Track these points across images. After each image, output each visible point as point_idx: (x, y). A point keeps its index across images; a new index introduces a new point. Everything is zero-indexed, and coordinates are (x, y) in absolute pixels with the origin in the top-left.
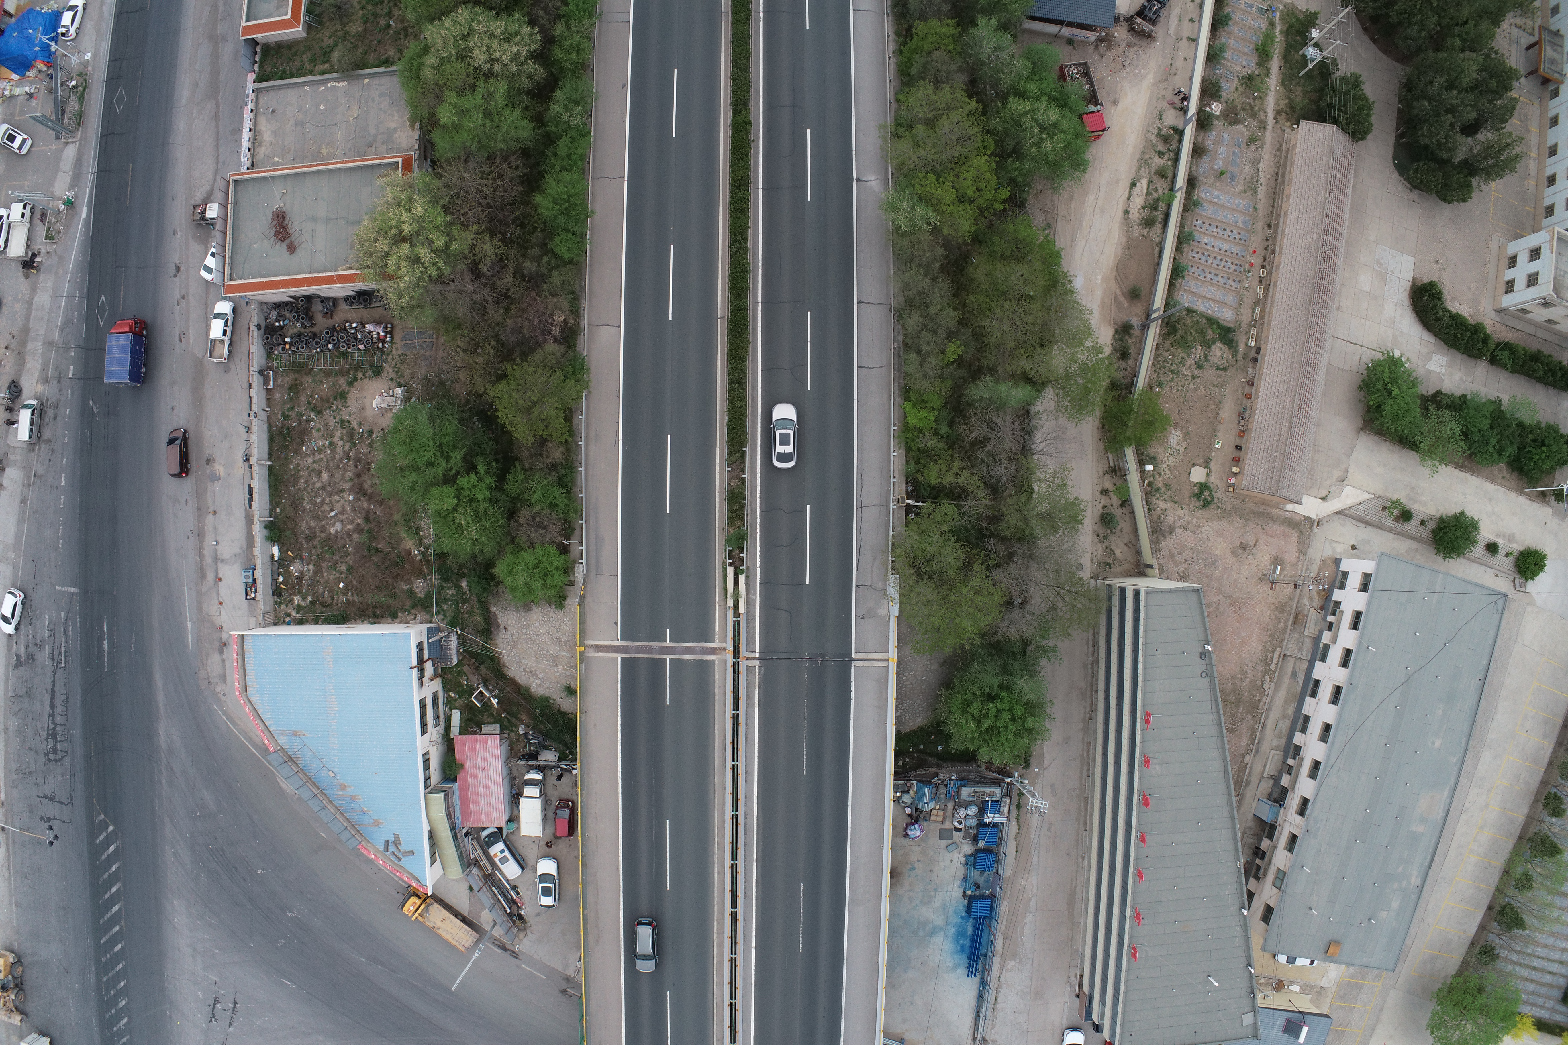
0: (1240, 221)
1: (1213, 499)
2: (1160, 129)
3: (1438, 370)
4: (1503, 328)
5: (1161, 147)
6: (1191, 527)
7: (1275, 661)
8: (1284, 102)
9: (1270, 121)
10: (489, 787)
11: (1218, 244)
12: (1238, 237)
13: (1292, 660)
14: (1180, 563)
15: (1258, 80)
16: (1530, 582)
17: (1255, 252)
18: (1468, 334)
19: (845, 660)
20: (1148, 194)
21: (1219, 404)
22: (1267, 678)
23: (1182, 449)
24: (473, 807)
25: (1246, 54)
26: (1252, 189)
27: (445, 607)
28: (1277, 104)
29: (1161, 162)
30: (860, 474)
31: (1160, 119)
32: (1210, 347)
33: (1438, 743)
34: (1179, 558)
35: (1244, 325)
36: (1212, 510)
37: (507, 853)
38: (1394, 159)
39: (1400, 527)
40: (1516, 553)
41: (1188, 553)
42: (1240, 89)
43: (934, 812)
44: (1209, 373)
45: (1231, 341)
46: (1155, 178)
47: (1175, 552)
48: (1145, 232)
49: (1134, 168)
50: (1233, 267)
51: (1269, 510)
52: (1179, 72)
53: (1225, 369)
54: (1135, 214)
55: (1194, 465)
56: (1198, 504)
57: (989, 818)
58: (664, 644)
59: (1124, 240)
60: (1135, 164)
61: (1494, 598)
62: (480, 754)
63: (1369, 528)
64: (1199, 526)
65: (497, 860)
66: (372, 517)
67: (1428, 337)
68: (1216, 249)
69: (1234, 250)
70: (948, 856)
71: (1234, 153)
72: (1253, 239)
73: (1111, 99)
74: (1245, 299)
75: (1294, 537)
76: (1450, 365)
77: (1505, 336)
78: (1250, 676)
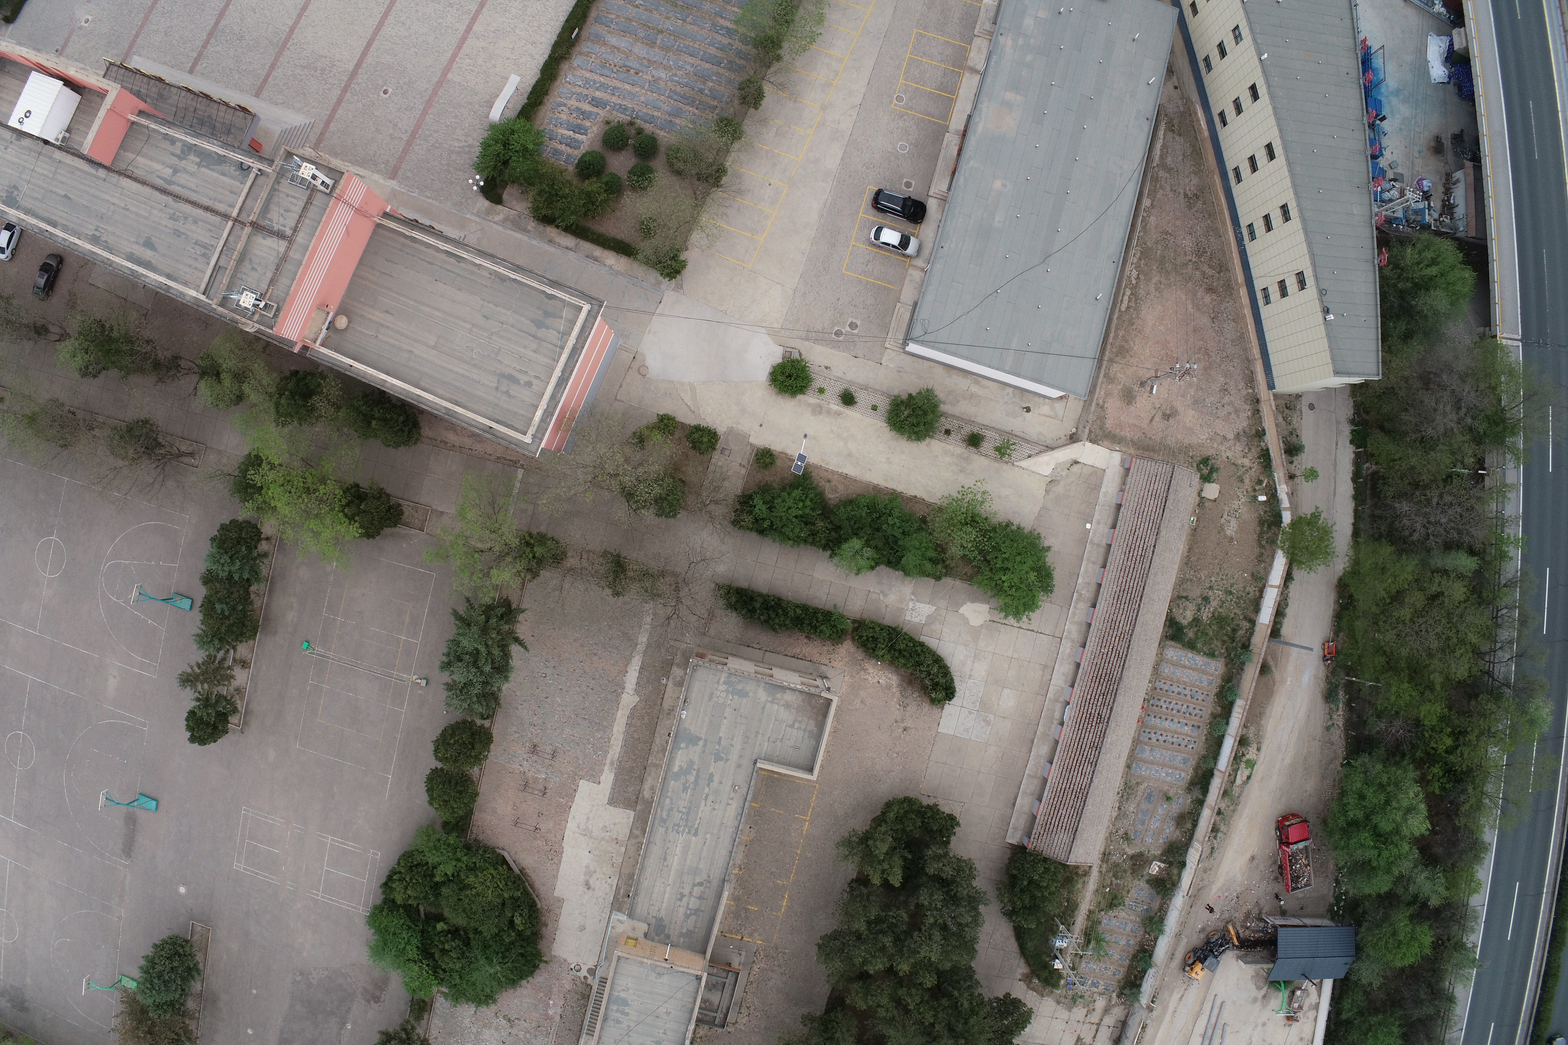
0: (1148, 753)
1: (1198, 466)
3: (918, 605)
6: (1219, 439)
8: (1078, 885)
11: (1174, 726)
15: (1103, 906)
19: (1525, 341)
23: (1225, 516)
25: (1110, 932)
28: (1085, 884)
32: (1194, 620)
36: (1199, 455)
42: (1124, 893)
44: (1195, 592)
45: (1170, 626)
49: (1244, 795)
50: (1162, 703)
51: (1138, 452)
55: (1215, 500)
56: (1213, 461)
59: (1263, 722)
60: (1241, 801)
61: (927, 338)
67: (930, 641)
68: (1176, 720)
69: (1158, 721)
70: (1394, 158)
73: (1256, 862)
75: (1109, 424)
76: (901, 610)
77: (812, 649)
78: (1152, 287)
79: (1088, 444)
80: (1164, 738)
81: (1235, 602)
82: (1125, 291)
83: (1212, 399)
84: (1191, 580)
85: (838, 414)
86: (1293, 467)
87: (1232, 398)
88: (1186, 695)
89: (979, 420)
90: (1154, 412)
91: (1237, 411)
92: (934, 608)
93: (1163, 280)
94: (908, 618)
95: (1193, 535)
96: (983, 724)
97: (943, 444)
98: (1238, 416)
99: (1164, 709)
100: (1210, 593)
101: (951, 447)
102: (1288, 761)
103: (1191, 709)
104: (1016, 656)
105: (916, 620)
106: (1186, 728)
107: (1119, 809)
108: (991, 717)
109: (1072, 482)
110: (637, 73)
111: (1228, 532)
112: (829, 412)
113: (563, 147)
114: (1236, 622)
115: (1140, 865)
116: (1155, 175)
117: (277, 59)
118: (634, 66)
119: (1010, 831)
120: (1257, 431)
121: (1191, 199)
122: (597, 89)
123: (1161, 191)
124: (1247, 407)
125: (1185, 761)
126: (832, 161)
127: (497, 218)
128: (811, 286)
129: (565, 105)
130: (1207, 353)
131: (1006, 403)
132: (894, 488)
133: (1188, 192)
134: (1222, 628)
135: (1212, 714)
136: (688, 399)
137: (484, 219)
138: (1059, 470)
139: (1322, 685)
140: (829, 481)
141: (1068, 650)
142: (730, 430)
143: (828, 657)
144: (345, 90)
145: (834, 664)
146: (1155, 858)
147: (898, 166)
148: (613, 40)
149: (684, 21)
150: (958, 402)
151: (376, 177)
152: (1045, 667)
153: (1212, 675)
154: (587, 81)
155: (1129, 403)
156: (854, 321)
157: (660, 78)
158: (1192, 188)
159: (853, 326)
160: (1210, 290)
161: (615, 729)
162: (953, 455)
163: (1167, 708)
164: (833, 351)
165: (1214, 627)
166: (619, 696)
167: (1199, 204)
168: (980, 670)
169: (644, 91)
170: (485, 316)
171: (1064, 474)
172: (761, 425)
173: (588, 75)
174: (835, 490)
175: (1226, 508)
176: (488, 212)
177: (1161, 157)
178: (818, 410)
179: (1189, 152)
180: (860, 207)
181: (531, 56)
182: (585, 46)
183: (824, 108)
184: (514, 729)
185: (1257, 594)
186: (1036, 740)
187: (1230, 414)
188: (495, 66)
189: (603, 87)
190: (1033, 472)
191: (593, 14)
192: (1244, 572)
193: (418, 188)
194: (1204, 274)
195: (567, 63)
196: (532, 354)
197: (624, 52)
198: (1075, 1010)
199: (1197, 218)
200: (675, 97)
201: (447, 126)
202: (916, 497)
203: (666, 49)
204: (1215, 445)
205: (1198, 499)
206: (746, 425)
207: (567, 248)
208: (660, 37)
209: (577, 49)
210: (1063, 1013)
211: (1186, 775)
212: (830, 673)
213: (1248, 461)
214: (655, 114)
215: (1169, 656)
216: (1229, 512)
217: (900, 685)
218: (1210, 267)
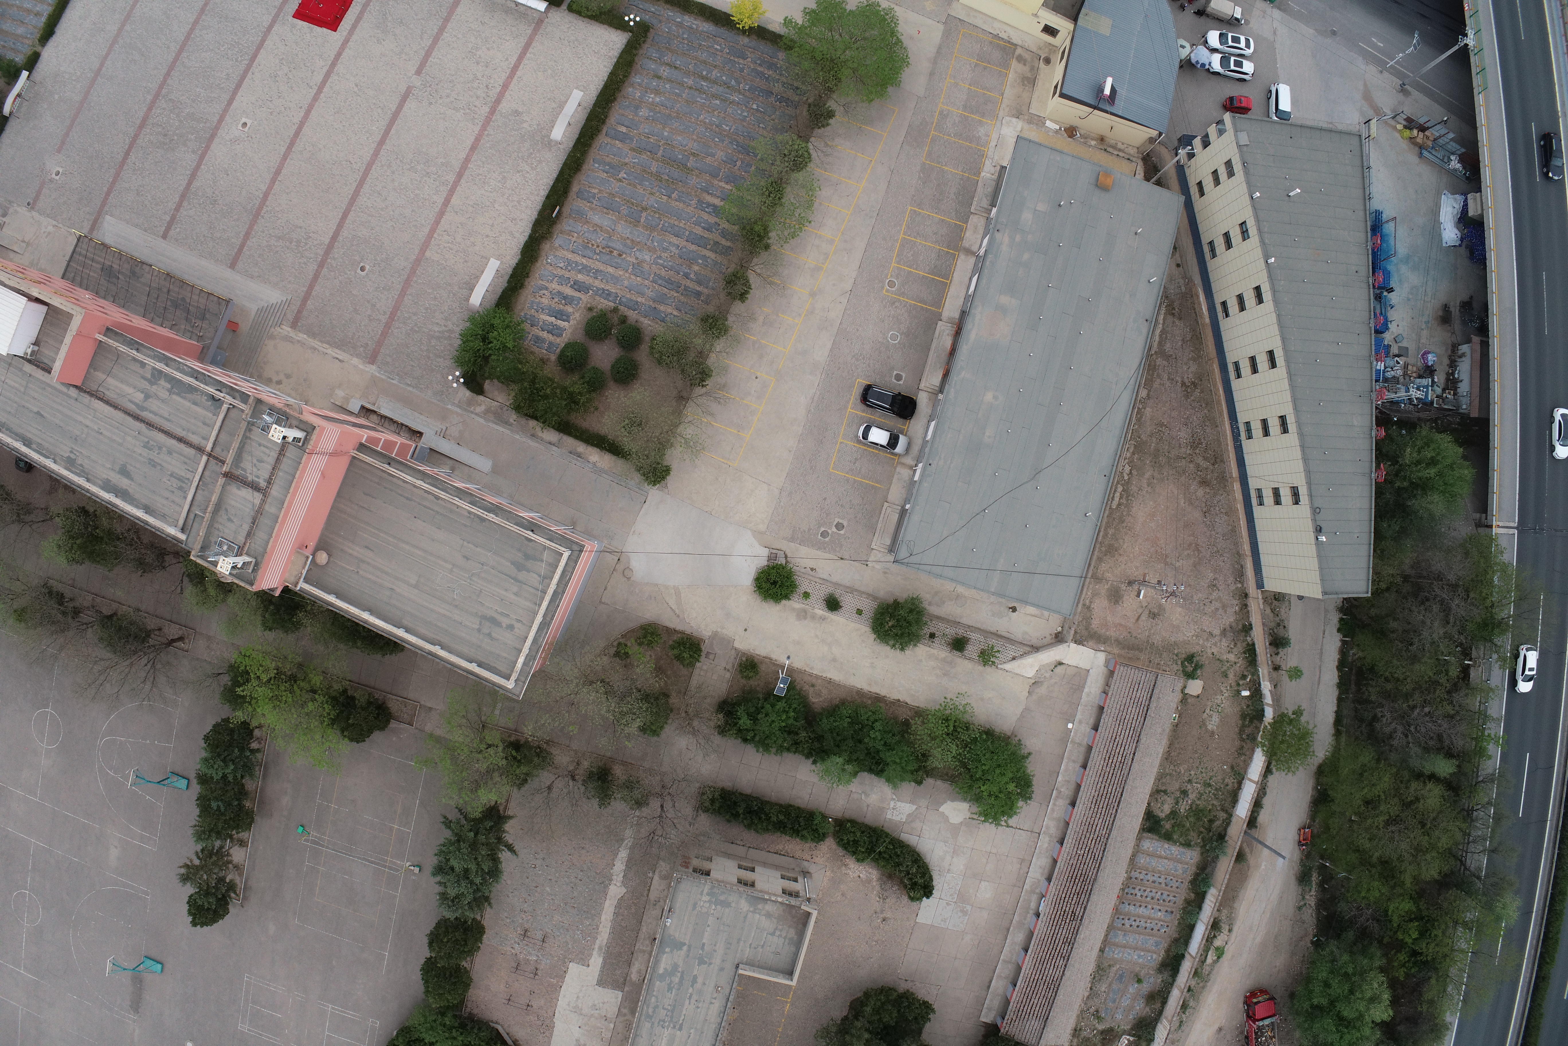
1: (1182, 663)
6: (1205, 636)
23: (1208, 711)
32: (1172, 812)
34: (1218, 605)
36: (1184, 652)
39: (961, 632)
41: (1209, 609)
44: (1174, 786)
49: (1214, 972)
50: (1136, 891)
54: (1225, 930)
55: (1198, 697)
56: (1198, 658)
64: (1197, 636)
68: (1150, 907)
69: (1132, 908)
76: (882, 810)
77: (795, 846)
78: (1144, 483)
79: (1073, 646)
80: (1137, 923)
81: (1213, 794)
82: (1116, 488)
83: (1200, 595)
84: (1170, 775)
85: (823, 619)
86: (1278, 658)
87: (1221, 594)
88: (1160, 883)
89: (964, 620)
90: (1140, 611)
91: (1224, 607)
92: (915, 807)
93: (1156, 474)
94: (889, 816)
95: (1174, 731)
96: (960, 914)
97: (928, 649)
98: (1225, 612)
99: (1138, 897)
100: (1189, 787)
101: (935, 652)
102: (1258, 940)
103: (1165, 896)
104: (994, 851)
105: (898, 819)
106: (1160, 914)
107: (1091, 989)
108: (969, 908)
109: (1056, 683)
110: (620, 255)
111: (1210, 727)
112: (813, 617)
113: (545, 335)
114: (1213, 814)
115: (1110, 1039)
116: (1153, 363)
117: (251, 227)
118: (618, 247)
119: (984, 1011)
120: (1244, 626)
121: (1189, 388)
122: (580, 272)
123: (1158, 380)
124: (1235, 602)
125: (1157, 944)
126: (821, 353)
127: (480, 409)
128: (798, 485)
129: (547, 289)
130: (1197, 549)
131: (992, 603)
132: (878, 692)
133: (1186, 381)
134: (1199, 819)
135: (1186, 900)
136: (672, 603)
137: (466, 410)
138: (1043, 671)
139: (1296, 868)
140: (813, 686)
141: (1046, 845)
142: (715, 635)
143: (810, 853)
144: (321, 265)
145: (816, 859)
146: (1124, 1032)
147: (889, 358)
148: (596, 219)
149: (670, 197)
150: (944, 602)
151: (355, 361)
152: (1023, 860)
153: (1187, 864)
154: (569, 262)
155: (1116, 602)
156: (841, 521)
157: (644, 261)
158: (1191, 376)
159: (839, 526)
160: (1204, 483)
161: (603, 917)
162: (937, 659)
163: (1141, 896)
164: (819, 553)
165: (1192, 819)
166: (606, 887)
167: (1197, 393)
168: (959, 864)
169: (627, 275)
170: (465, 557)
171: (1048, 675)
172: (746, 630)
173: (570, 256)
174: (819, 695)
175: (1209, 703)
176: (470, 403)
177: (1160, 343)
178: (802, 615)
179: (1188, 337)
180: (848, 402)
181: (511, 234)
182: (566, 225)
183: (813, 294)
184: (506, 914)
185: (1236, 786)
186: (1011, 928)
187: (1217, 609)
188: (474, 244)
189: (585, 269)
190: (1017, 674)
191: (575, 188)
192: (1224, 765)
193: (398, 375)
194: (1198, 466)
195: (548, 242)
196: (513, 597)
197: (607, 232)
199: (1194, 408)
200: (660, 282)
201: (426, 309)
202: (899, 700)
203: (651, 228)
204: (1201, 642)
205: (1180, 696)
206: (731, 630)
207: (550, 443)
208: (644, 214)
209: (558, 227)
211: (1157, 957)
212: (812, 868)
213: (1234, 657)
214: (639, 300)
215: (1145, 847)
216: (1212, 707)
217: (879, 879)
218: (1205, 459)
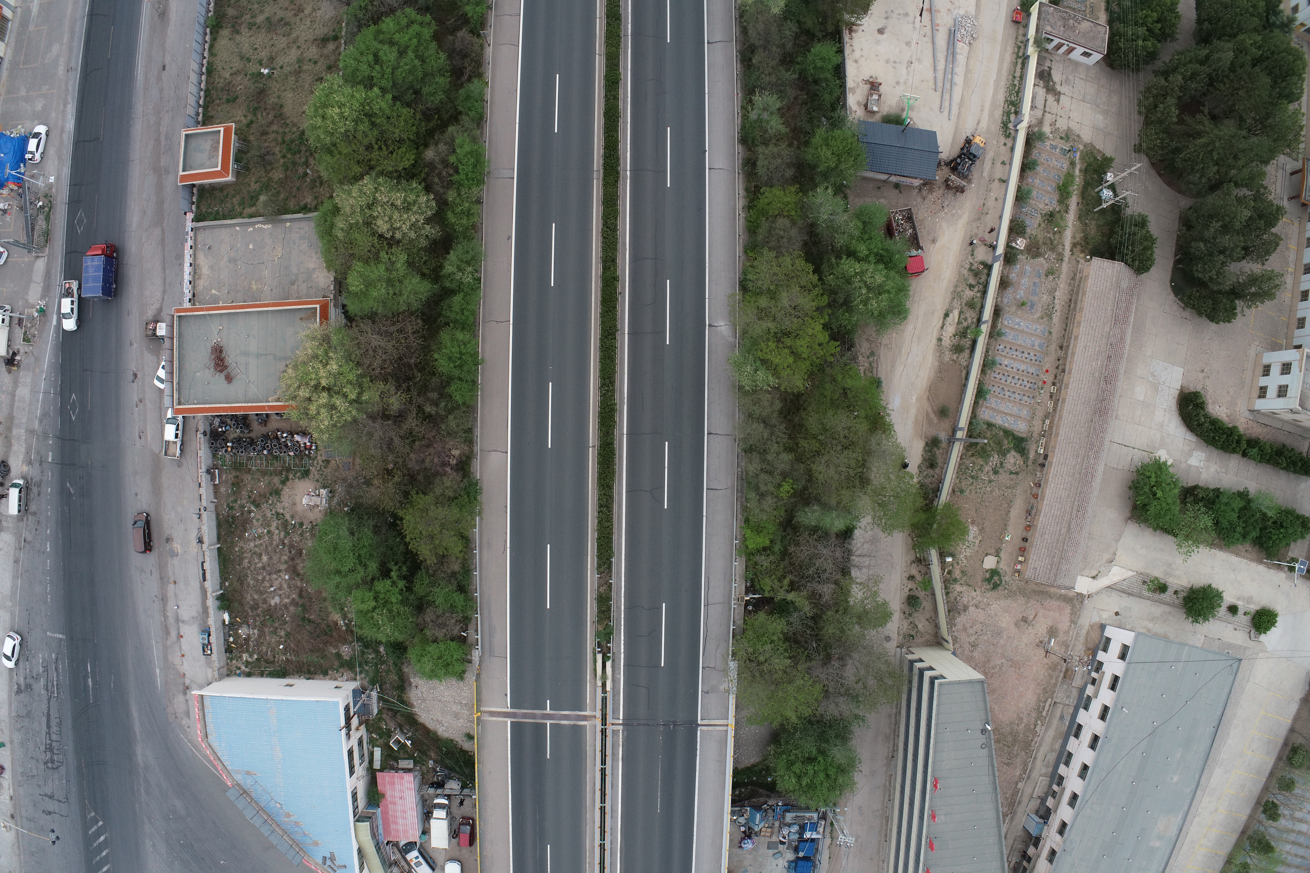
0: (1036, 344)
1: (1001, 582)
2: (971, 264)
3: (1197, 465)
4: (1255, 425)
5: (972, 281)
6: (982, 605)
7: (1046, 709)
8: (1079, 236)
9: (1067, 253)
10: (405, 812)
11: (1016, 365)
12: (1034, 358)
13: (1061, 706)
14: (972, 634)
15: (1058, 215)
16: (1263, 636)
17: (1047, 371)
18: (1225, 436)
19: (692, 726)
20: (959, 323)
21: (1010, 503)
22: (1039, 722)
23: (977, 542)
24: (392, 826)
25: (1049, 193)
26: (1048, 315)
27: (367, 668)
28: (1074, 237)
29: (972, 293)
30: (707, 578)
31: (972, 255)
32: (1005, 455)
33: (1175, 779)
34: (971, 631)
35: (1035, 435)
36: (1000, 591)
37: (421, 859)
38: (1171, 281)
39: (1157, 596)
40: (1253, 611)
41: (978, 627)
42: (1043, 225)
43: (764, 829)
44: (1003, 477)
45: (1024, 449)
46: (965, 308)
47: (968, 626)
48: (955, 357)
49: (948, 300)
50: (1029, 385)
51: (1048, 589)
52: (990, 212)
53: (1017, 473)
54: (947, 342)
55: (987, 555)
56: (988, 587)
57: (808, 835)
58: (545, 712)
59: (937, 364)
60: (949, 296)
61: (1230, 662)
62: (397, 787)
63: (1131, 598)
64: (989, 604)
65: (412, 864)
66: (304, 594)
67: (1191, 437)
68: (1015, 370)
69: (1030, 370)
70: (774, 862)
71: (1034, 283)
72: (1046, 359)
73: (931, 238)
74: (1037, 413)
75: (1068, 610)
76: (1208, 460)
77: (1256, 431)
78: (1025, 721)
79: (1085, 592)
90: (1034, 622)
92: (1189, 462)
93: (1016, 727)
95: (1005, 525)
96: (1156, 374)
97: (1181, 584)
99: (1026, 380)
100: (992, 477)
101: (1176, 582)
104: (1136, 427)
105: (1199, 453)
108: (1151, 379)
109: (1097, 563)
111: (975, 528)
112: (1245, 600)
114: (970, 453)
115: (1032, 248)
125: (1006, 335)
131: (1132, 617)
138: (1106, 572)
145: (1246, 421)
146: (1021, 253)
153: (988, 408)
162: (1176, 578)
163: (1023, 381)
164: (1232, 641)
168: (1159, 416)
172: (1278, 586)
175: (976, 548)
178: (1250, 601)
190: (1124, 568)
198: (1065, 128)
204: (985, 600)
210: (1074, 127)
211: (1006, 323)
215: (1024, 425)
